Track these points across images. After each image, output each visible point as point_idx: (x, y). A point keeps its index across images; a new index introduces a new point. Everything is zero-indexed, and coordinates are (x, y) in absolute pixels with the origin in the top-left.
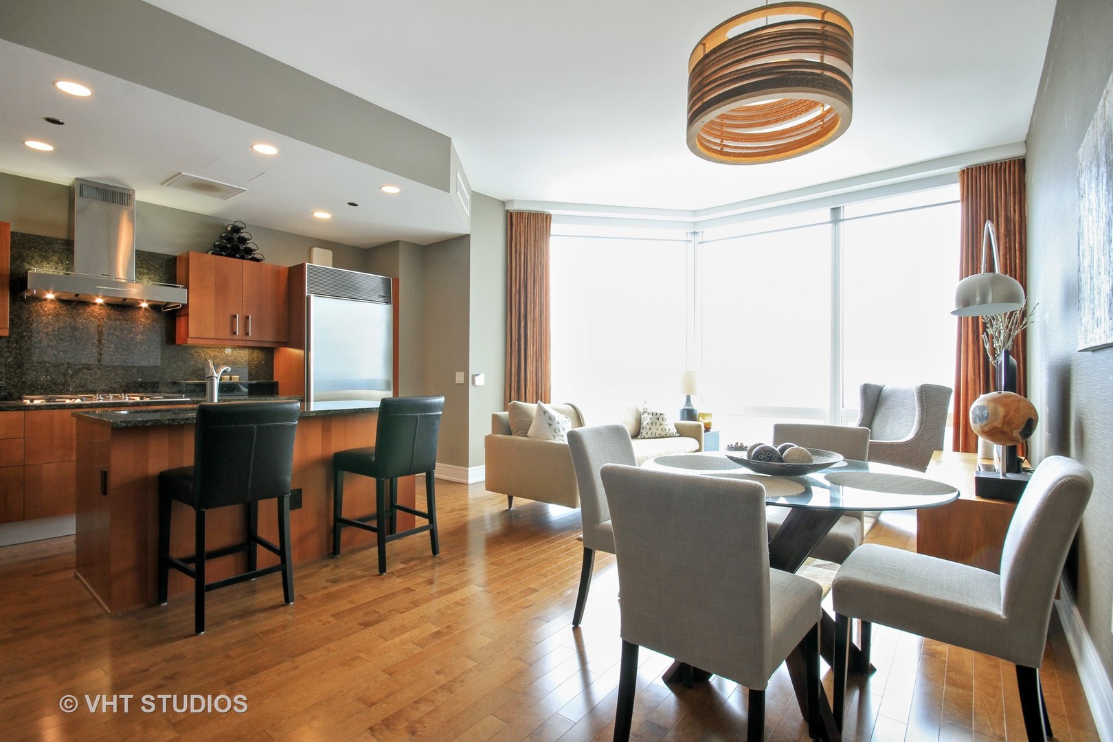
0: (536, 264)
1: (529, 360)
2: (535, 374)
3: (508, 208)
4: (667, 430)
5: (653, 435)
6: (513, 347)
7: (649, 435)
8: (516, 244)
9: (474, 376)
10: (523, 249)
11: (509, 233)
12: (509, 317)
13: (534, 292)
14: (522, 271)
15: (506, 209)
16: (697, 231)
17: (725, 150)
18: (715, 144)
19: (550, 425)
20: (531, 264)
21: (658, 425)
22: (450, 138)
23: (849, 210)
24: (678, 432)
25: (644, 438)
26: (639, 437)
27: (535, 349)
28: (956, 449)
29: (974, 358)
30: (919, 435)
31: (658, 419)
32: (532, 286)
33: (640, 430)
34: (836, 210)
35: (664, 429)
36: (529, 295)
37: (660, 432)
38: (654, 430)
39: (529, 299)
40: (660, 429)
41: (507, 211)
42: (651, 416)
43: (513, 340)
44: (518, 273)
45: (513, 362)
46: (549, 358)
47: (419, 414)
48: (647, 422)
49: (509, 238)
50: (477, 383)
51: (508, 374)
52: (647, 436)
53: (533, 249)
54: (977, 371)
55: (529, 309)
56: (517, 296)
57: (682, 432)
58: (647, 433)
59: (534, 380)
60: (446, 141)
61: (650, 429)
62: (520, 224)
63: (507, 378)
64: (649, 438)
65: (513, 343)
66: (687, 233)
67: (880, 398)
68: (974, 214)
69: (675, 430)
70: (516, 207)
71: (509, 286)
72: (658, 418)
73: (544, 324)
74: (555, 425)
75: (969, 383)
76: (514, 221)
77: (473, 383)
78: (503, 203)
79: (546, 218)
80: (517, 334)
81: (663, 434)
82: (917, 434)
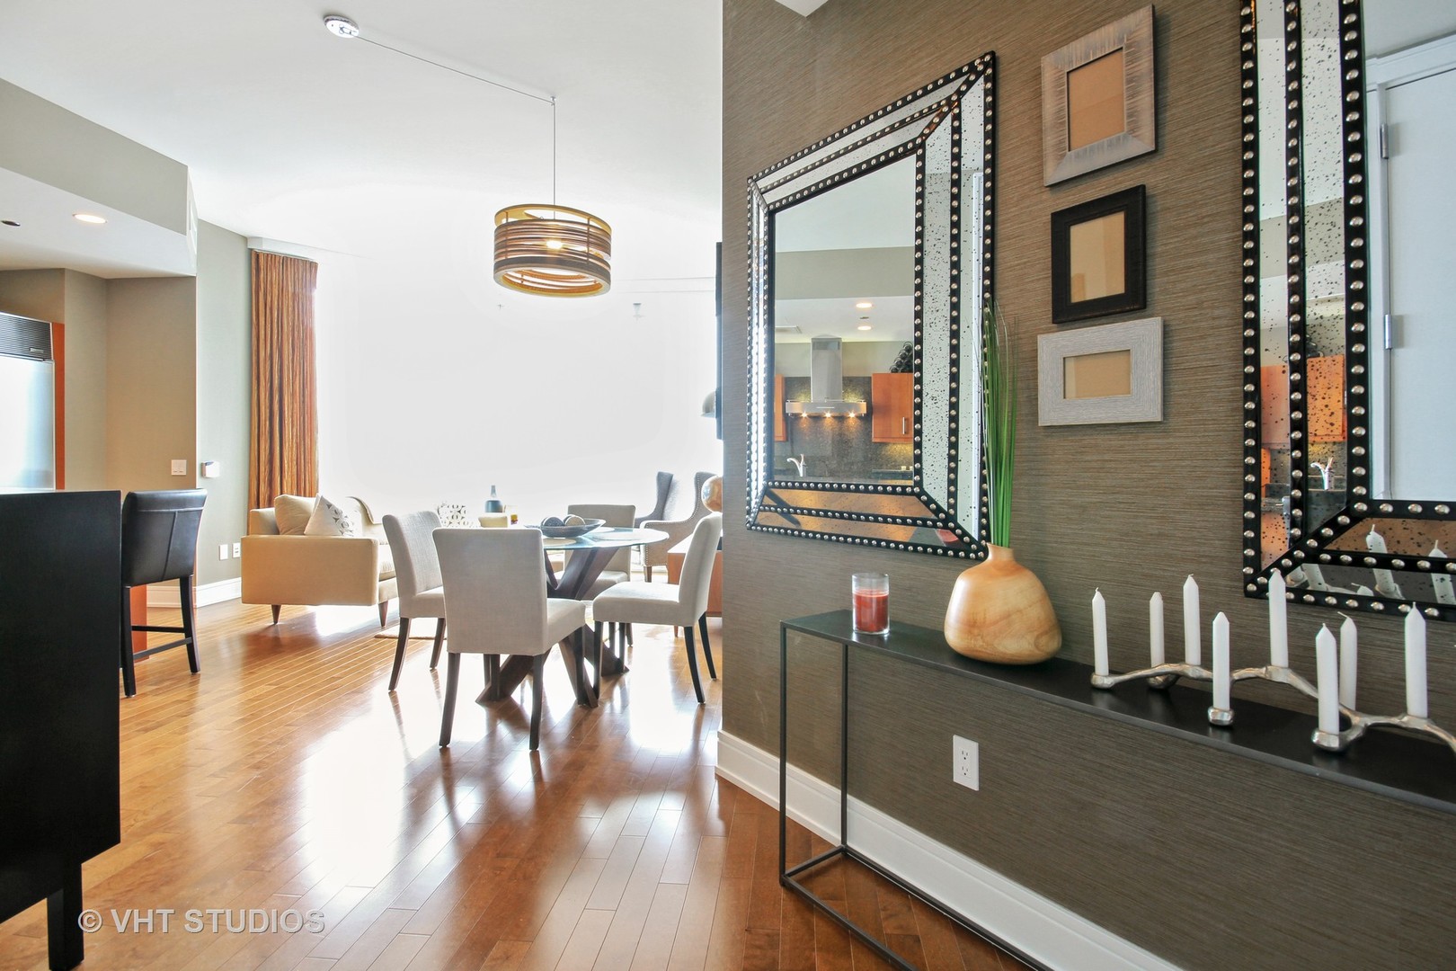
0: (296, 323)
1: (286, 446)
2: (295, 463)
3: (252, 246)
6: (262, 429)
8: (265, 295)
9: (203, 466)
10: (276, 303)
11: (255, 279)
12: (255, 388)
13: (293, 358)
14: (275, 331)
15: (250, 247)
17: (525, 283)
18: (517, 278)
19: (336, 520)
20: (288, 323)
21: (460, 518)
22: (187, 166)
27: (295, 430)
31: (459, 512)
32: (291, 351)
35: (466, 523)
36: (286, 362)
37: (461, 526)
38: (455, 525)
39: (285, 368)
40: (462, 523)
41: (251, 250)
42: (452, 509)
43: (263, 418)
44: (269, 332)
45: (262, 447)
46: (316, 443)
47: (177, 510)
48: (447, 515)
49: (254, 287)
50: (208, 474)
51: (255, 463)
53: (291, 303)
55: (285, 380)
56: (268, 363)
59: (295, 470)
60: (181, 170)
61: (451, 523)
62: (271, 270)
63: (253, 468)
65: (262, 423)
67: (670, 483)
69: (479, 524)
70: (266, 247)
71: (254, 348)
72: (459, 510)
73: (307, 399)
74: (342, 520)
76: (262, 264)
77: (203, 474)
78: (245, 239)
79: (310, 265)
80: (268, 411)
82: (693, 514)
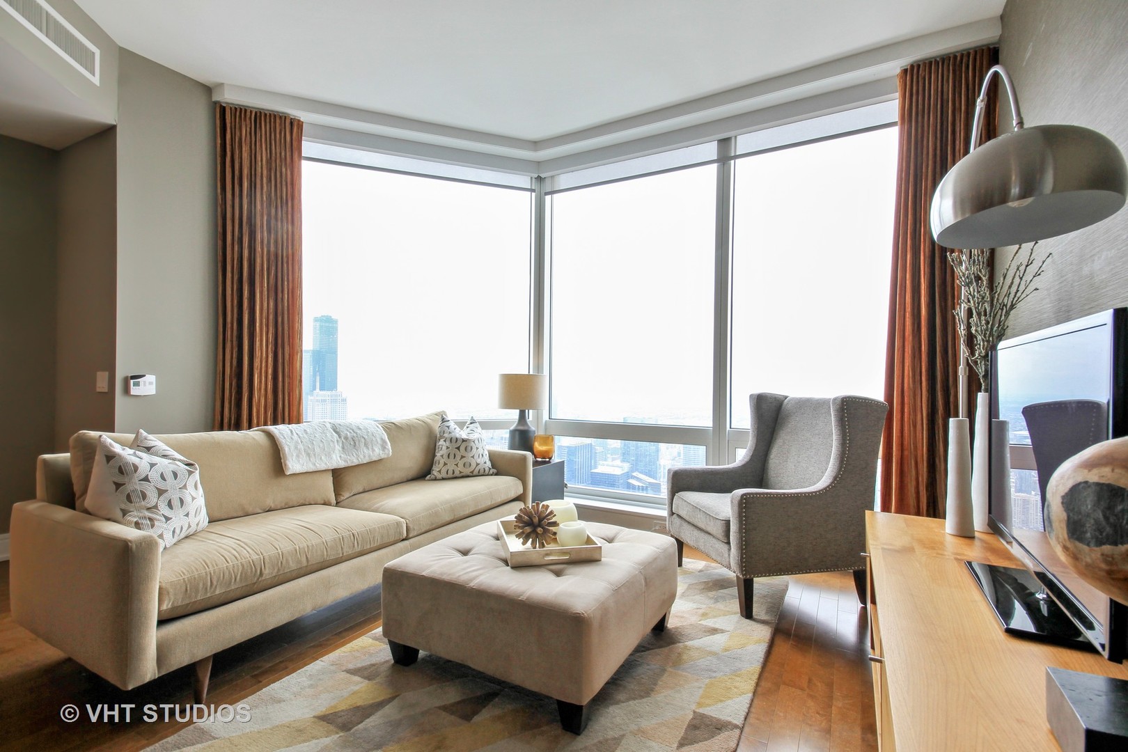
1: (258, 354)
3: (216, 98)
4: (474, 465)
5: (450, 475)
6: (228, 333)
7: (444, 475)
8: (233, 161)
9: (127, 380)
10: (247, 172)
11: (219, 141)
12: (221, 281)
15: (213, 100)
16: (543, 176)
19: (118, 486)
20: (262, 199)
21: (458, 457)
23: (744, 142)
24: (493, 466)
25: (436, 479)
26: (428, 477)
27: (270, 335)
28: (886, 508)
29: (914, 357)
30: (838, 480)
31: (458, 448)
32: (266, 233)
33: (432, 466)
34: (724, 143)
35: (467, 465)
36: (259, 248)
37: (461, 468)
38: (451, 467)
39: (259, 254)
40: (461, 465)
41: (215, 103)
42: (448, 444)
43: (228, 320)
44: (237, 209)
45: (228, 357)
48: (441, 453)
49: (219, 148)
51: (220, 377)
52: (439, 476)
53: (266, 172)
54: (918, 377)
55: (257, 269)
56: (237, 246)
57: (499, 466)
58: (440, 471)
59: (270, 387)
61: (445, 464)
62: (241, 128)
63: (218, 384)
64: (443, 479)
65: (228, 325)
66: (531, 178)
67: (780, 417)
68: (919, 137)
69: (489, 464)
70: (229, 97)
71: (221, 230)
72: (461, 446)
73: (287, 296)
74: (134, 485)
75: (906, 394)
76: (228, 121)
77: (126, 390)
78: (208, 90)
79: (292, 124)
80: (235, 310)
81: (467, 471)
82: (835, 478)
